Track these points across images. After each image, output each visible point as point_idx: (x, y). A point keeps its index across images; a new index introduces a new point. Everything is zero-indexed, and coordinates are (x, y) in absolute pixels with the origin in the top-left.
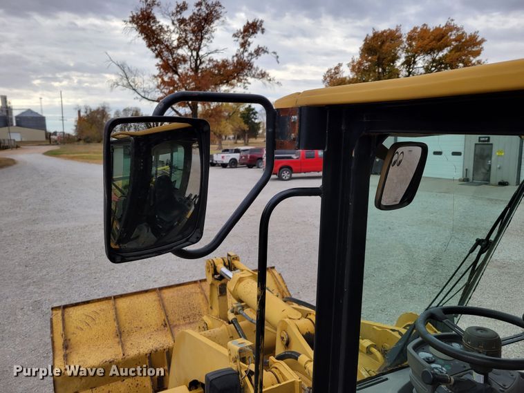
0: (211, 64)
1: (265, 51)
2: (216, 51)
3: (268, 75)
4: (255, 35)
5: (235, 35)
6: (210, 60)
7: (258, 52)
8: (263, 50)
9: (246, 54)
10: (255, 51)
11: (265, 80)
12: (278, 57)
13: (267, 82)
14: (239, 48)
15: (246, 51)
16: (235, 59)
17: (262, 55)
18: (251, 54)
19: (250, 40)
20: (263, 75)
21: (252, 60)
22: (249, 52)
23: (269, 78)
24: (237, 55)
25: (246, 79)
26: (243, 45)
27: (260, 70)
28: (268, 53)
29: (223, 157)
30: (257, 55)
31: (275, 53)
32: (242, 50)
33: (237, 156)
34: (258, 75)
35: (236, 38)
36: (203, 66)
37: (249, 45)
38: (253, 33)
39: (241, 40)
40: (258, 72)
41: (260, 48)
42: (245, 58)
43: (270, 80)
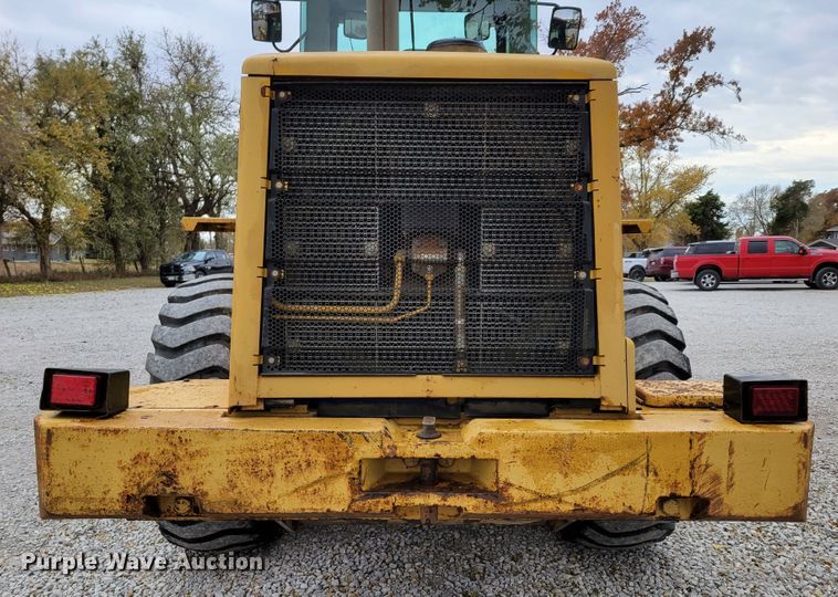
1: (716, 81)
2: (629, 90)
3: (720, 124)
4: (698, 55)
5: (659, 60)
6: (618, 107)
7: (702, 84)
8: (712, 79)
9: (679, 90)
10: (698, 83)
11: (714, 134)
12: (739, 89)
13: (718, 138)
14: (668, 80)
15: (681, 84)
16: (660, 99)
17: (711, 88)
18: (689, 90)
19: (687, 64)
20: (711, 125)
21: (691, 100)
22: (687, 85)
23: (721, 130)
24: (662, 93)
25: (675, 134)
26: (675, 75)
27: (706, 116)
28: (721, 83)
30: (701, 90)
31: (734, 83)
32: (672, 83)
33: (642, 262)
34: (703, 125)
35: (662, 65)
37: (685, 74)
38: (693, 52)
39: (671, 67)
40: (703, 120)
41: (706, 78)
42: (677, 97)
43: (724, 133)
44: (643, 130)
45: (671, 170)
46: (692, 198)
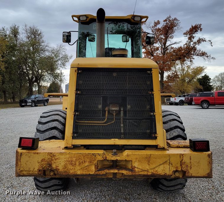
0: (172, 50)
1: (204, 40)
2: (175, 43)
3: (206, 54)
4: (197, 32)
5: (185, 34)
6: (172, 48)
7: (199, 41)
8: (202, 40)
9: (192, 43)
10: (197, 41)
11: (204, 57)
12: (212, 43)
13: (206, 58)
14: (188, 40)
15: (192, 41)
16: (185, 46)
18: (195, 43)
19: (194, 35)
20: (203, 54)
21: (196, 46)
22: (194, 41)
23: (207, 55)
24: (186, 44)
25: (192, 57)
26: (190, 38)
27: (201, 51)
28: (206, 41)
29: (175, 99)
30: (199, 43)
31: (210, 41)
32: (189, 41)
33: (183, 99)
34: (201, 54)
35: (186, 35)
36: (168, 51)
37: (193, 38)
39: (188, 36)
40: (200, 52)
41: (200, 39)
42: (191, 45)
43: (208, 57)
45: (191, 67)
46: (200, 76)
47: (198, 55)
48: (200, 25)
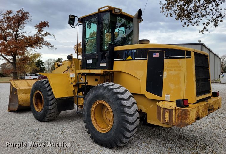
0: (23, 38)
2: (26, 32)
3: (50, 44)
4: (45, 27)
6: (23, 36)
7: (46, 34)
8: (48, 34)
9: (40, 35)
10: (45, 34)
11: (49, 46)
12: (55, 37)
13: (50, 47)
14: (37, 32)
15: (41, 33)
16: (35, 36)
18: (43, 35)
19: (42, 29)
20: (48, 44)
21: (43, 38)
22: (42, 34)
23: (51, 46)
24: (36, 35)
25: (41, 45)
26: (39, 31)
27: (47, 42)
28: (50, 35)
29: (30, 77)
30: (46, 35)
31: (54, 35)
32: (39, 33)
35: (36, 28)
36: (19, 38)
37: (42, 31)
38: (44, 27)
39: (38, 29)
40: (46, 43)
41: (47, 33)
42: (40, 36)
43: (51, 47)
44: (32, 43)
47: (44, 44)
48: (48, 22)
